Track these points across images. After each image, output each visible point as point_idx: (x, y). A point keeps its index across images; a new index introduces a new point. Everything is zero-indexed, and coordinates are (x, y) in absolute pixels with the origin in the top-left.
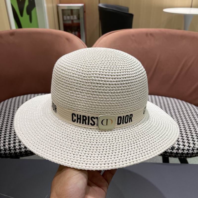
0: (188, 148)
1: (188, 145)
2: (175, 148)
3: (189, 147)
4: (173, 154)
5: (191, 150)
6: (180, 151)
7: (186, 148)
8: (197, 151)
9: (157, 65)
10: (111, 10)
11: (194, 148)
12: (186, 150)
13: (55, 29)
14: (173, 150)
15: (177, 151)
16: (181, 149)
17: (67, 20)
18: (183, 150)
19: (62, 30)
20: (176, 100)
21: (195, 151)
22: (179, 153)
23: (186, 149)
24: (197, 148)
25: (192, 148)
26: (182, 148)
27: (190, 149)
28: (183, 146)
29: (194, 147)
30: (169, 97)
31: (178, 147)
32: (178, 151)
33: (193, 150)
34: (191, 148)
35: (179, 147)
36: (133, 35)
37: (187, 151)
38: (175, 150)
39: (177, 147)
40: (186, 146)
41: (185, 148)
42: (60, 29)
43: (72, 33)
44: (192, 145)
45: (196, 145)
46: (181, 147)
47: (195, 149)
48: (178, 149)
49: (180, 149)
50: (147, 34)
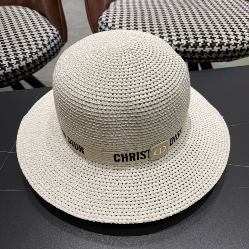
0: (236, 42)
1: (235, 38)
2: (217, 44)
3: (237, 40)
5: (240, 45)
6: (223, 47)
7: (233, 42)
8: (248, 45)
11: (243, 42)
12: (233, 46)
14: (213, 48)
15: (219, 48)
16: (225, 44)
18: (228, 45)
21: (246, 46)
23: (233, 44)
24: (248, 41)
25: (241, 41)
27: (238, 44)
28: (228, 40)
29: (243, 40)
32: (221, 48)
33: (242, 44)
34: (239, 42)
35: (222, 41)
37: (235, 47)
39: (219, 43)
40: (232, 40)
41: (230, 42)
44: (240, 38)
45: (246, 36)
46: (226, 41)
47: (245, 43)
48: (221, 45)
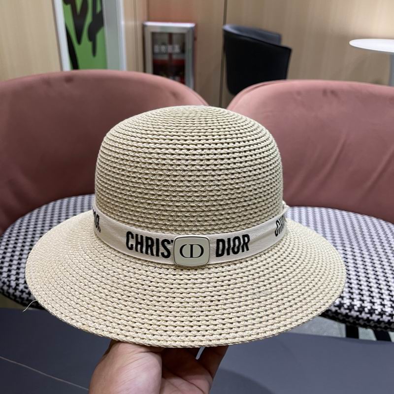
4: (372, 322)
9: (341, 151)
10: (248, 39)
13: (137, 70)
17: (161, 53)
19: (149, 73)
20: (374, 220)
22: (383, 321)
26: (390, 312)
30: (362, 213)
31: (382, 310)
36: (299, 93)
38: (377, 315)
42: (145, 71)
43: (174, 79)
49: (385, 314)
50: (325, 92)
